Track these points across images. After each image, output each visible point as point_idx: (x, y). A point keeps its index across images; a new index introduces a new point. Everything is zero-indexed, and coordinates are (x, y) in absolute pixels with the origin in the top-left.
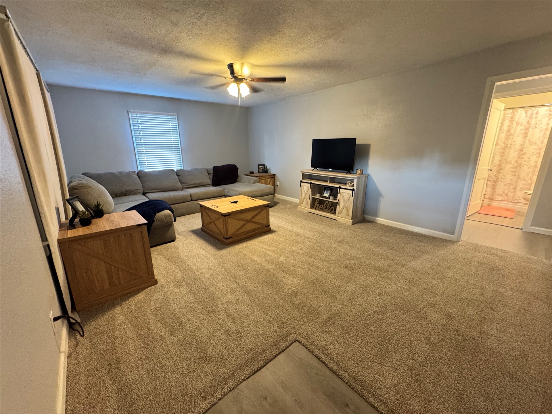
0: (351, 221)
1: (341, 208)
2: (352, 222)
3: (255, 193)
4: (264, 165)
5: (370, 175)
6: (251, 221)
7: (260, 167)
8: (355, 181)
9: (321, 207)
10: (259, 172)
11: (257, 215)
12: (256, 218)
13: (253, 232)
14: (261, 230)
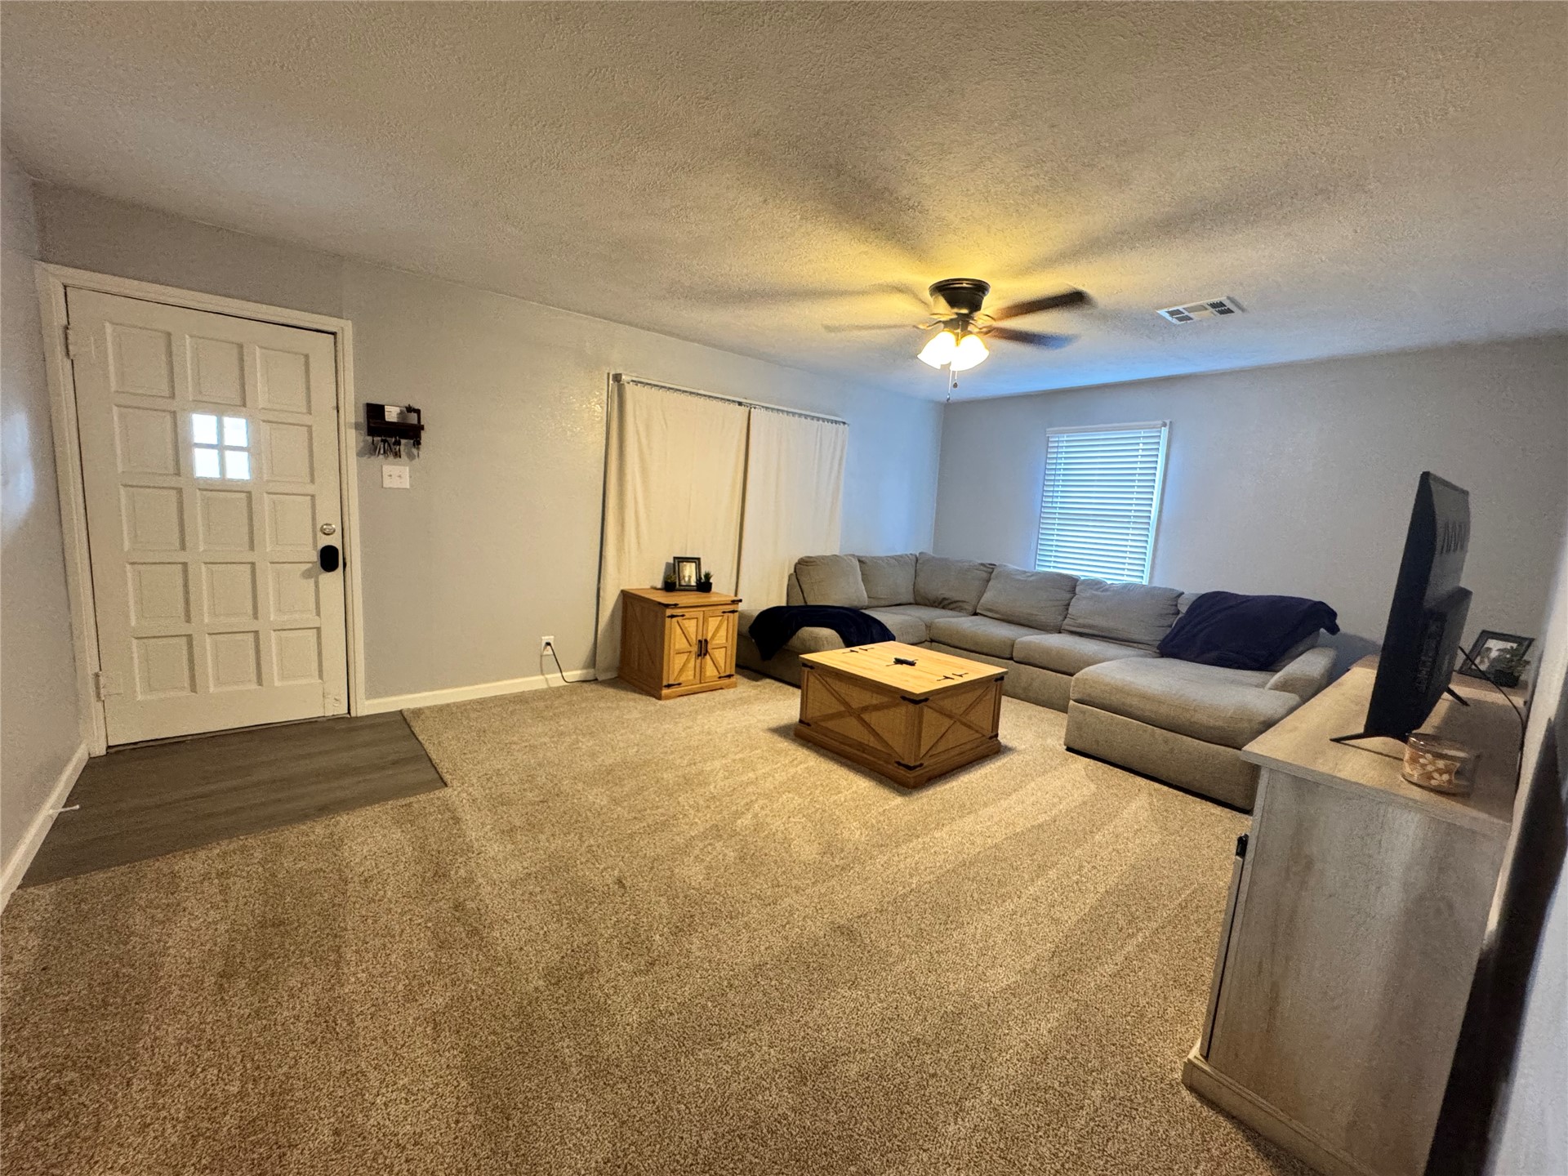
4: (1532, 644)
7: (1493, 644)
11: (877, 708)
12: (874, 713)
13: (859, 750)
14: (881, 762)
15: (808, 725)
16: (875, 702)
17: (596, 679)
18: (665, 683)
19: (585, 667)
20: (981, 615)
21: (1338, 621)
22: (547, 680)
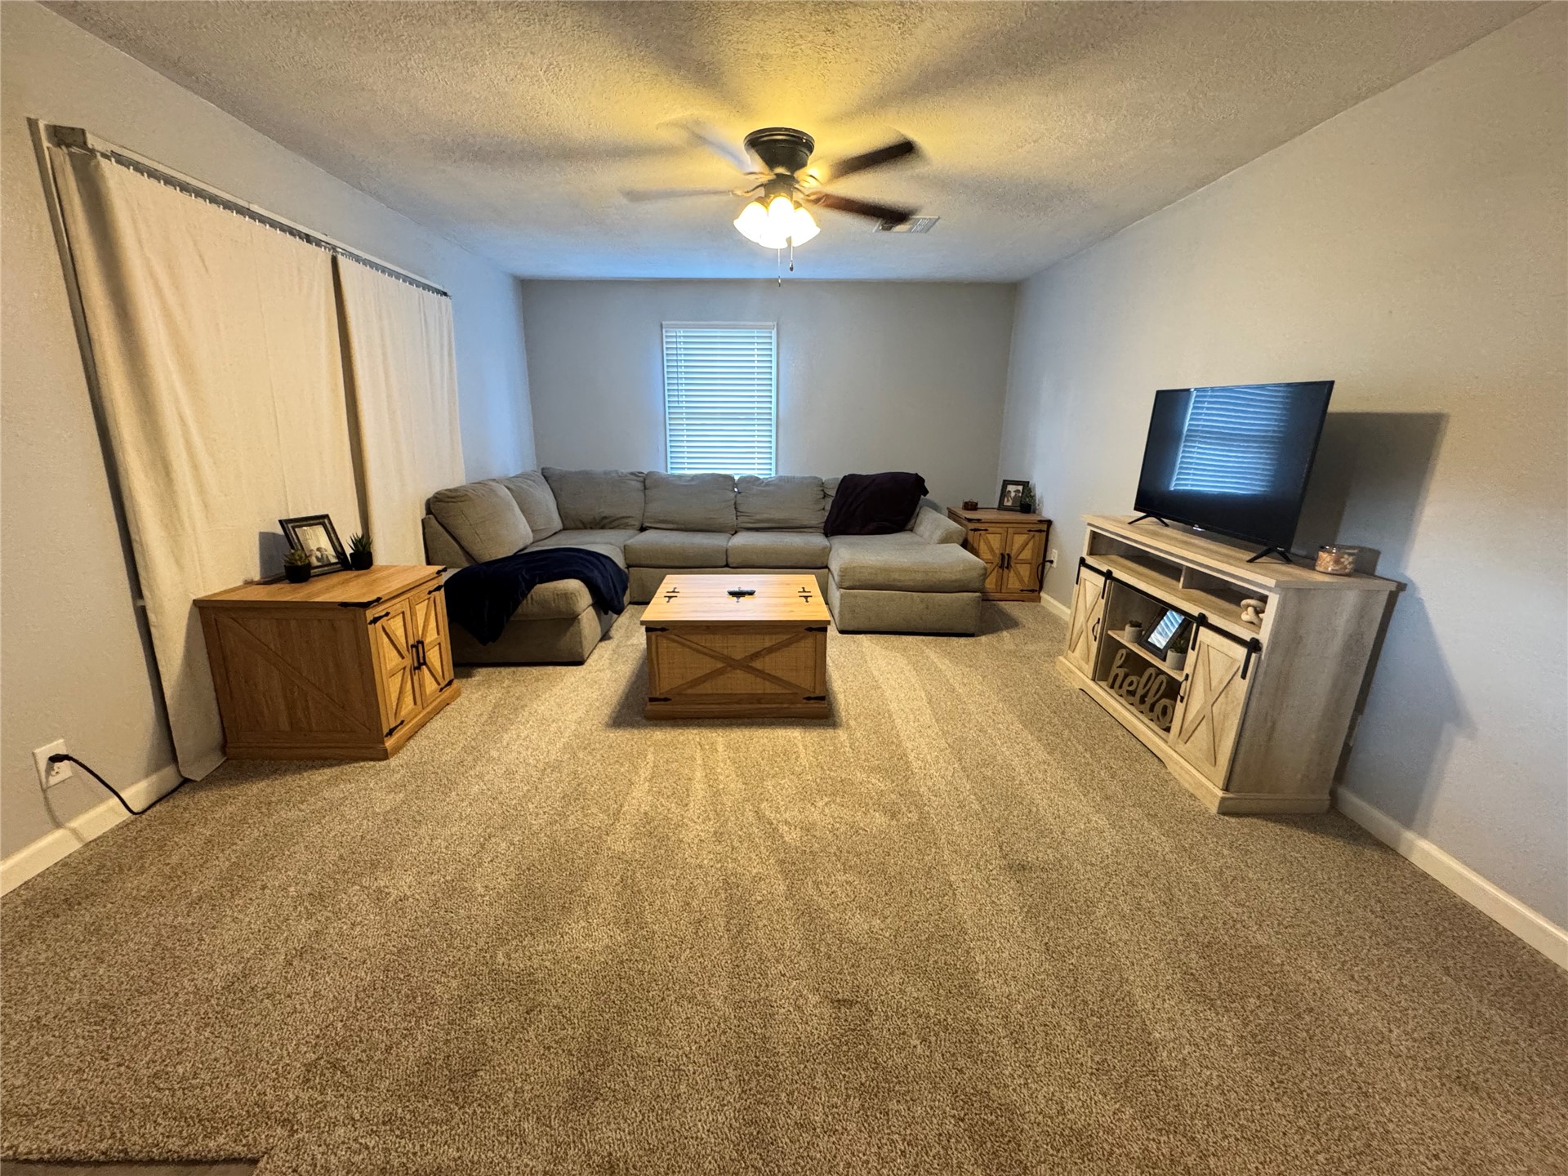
0: (1220, 794)
1: (1190, 716)
2: (1223, 800)
3: (896, 576)
4: (1025, 484)
5: (1415, 589)
6: (745, 665)
7: (1011, 488)
8: (1269, 601)
9: (1131, 684)
10: (1001, 507)
11: (770, 650)
12: (767, 659)
13: (752, 703)
14: (785, 706)
15: (666, 700)
16: (768, 644)
17: (186, 781)
18: (386, 731)
19: (155, 767)
20: (651, 528)
21: (926, 484)
22: (74, 832)
